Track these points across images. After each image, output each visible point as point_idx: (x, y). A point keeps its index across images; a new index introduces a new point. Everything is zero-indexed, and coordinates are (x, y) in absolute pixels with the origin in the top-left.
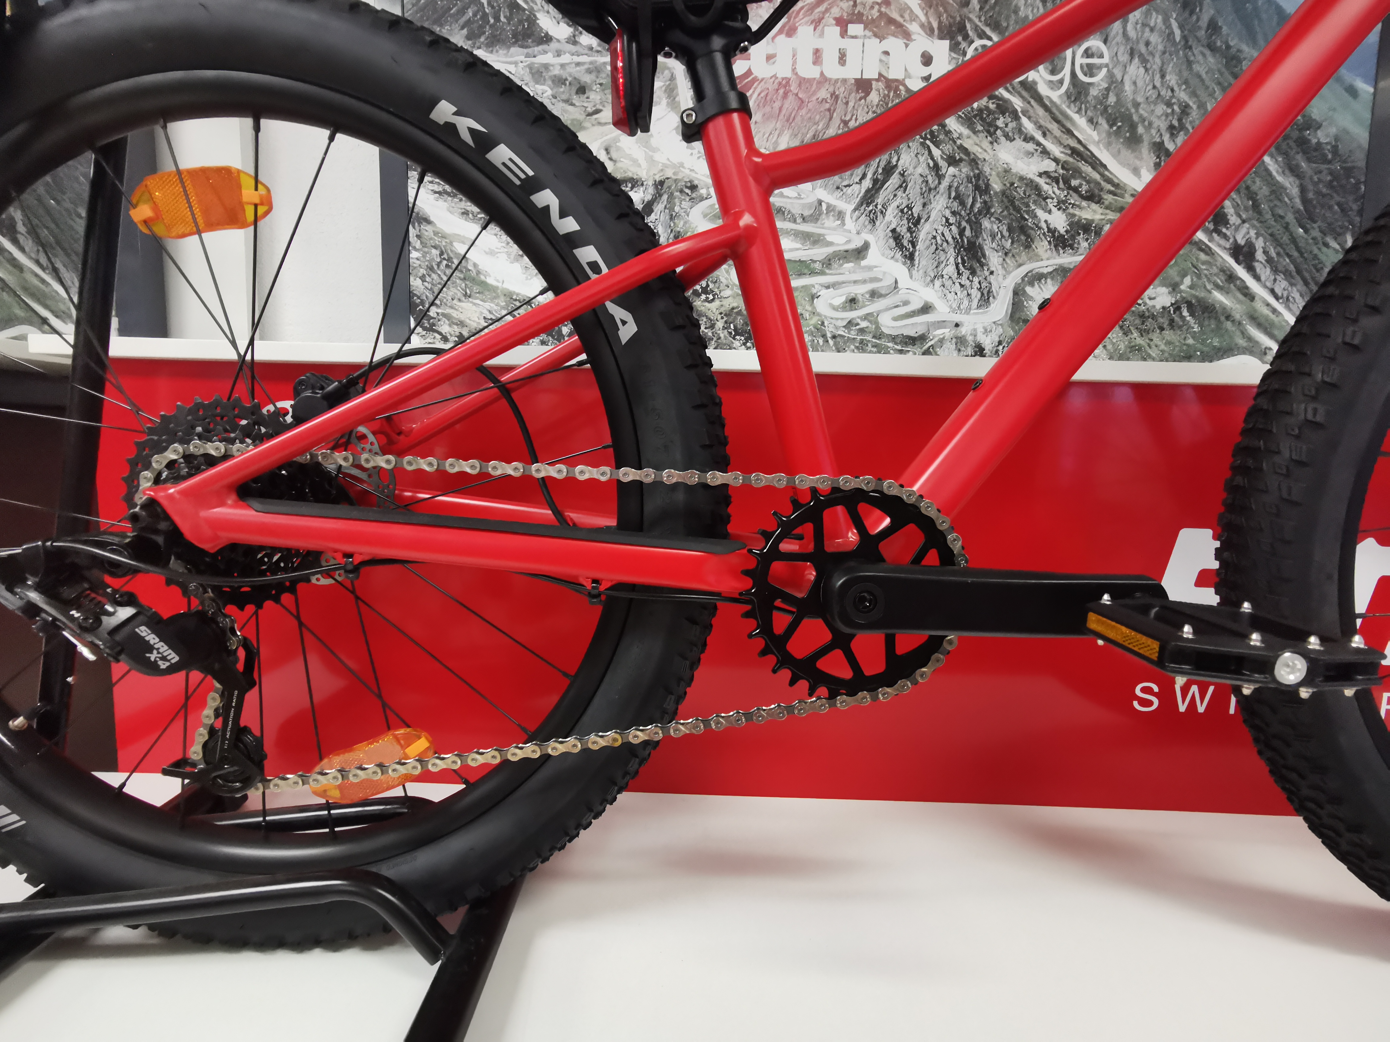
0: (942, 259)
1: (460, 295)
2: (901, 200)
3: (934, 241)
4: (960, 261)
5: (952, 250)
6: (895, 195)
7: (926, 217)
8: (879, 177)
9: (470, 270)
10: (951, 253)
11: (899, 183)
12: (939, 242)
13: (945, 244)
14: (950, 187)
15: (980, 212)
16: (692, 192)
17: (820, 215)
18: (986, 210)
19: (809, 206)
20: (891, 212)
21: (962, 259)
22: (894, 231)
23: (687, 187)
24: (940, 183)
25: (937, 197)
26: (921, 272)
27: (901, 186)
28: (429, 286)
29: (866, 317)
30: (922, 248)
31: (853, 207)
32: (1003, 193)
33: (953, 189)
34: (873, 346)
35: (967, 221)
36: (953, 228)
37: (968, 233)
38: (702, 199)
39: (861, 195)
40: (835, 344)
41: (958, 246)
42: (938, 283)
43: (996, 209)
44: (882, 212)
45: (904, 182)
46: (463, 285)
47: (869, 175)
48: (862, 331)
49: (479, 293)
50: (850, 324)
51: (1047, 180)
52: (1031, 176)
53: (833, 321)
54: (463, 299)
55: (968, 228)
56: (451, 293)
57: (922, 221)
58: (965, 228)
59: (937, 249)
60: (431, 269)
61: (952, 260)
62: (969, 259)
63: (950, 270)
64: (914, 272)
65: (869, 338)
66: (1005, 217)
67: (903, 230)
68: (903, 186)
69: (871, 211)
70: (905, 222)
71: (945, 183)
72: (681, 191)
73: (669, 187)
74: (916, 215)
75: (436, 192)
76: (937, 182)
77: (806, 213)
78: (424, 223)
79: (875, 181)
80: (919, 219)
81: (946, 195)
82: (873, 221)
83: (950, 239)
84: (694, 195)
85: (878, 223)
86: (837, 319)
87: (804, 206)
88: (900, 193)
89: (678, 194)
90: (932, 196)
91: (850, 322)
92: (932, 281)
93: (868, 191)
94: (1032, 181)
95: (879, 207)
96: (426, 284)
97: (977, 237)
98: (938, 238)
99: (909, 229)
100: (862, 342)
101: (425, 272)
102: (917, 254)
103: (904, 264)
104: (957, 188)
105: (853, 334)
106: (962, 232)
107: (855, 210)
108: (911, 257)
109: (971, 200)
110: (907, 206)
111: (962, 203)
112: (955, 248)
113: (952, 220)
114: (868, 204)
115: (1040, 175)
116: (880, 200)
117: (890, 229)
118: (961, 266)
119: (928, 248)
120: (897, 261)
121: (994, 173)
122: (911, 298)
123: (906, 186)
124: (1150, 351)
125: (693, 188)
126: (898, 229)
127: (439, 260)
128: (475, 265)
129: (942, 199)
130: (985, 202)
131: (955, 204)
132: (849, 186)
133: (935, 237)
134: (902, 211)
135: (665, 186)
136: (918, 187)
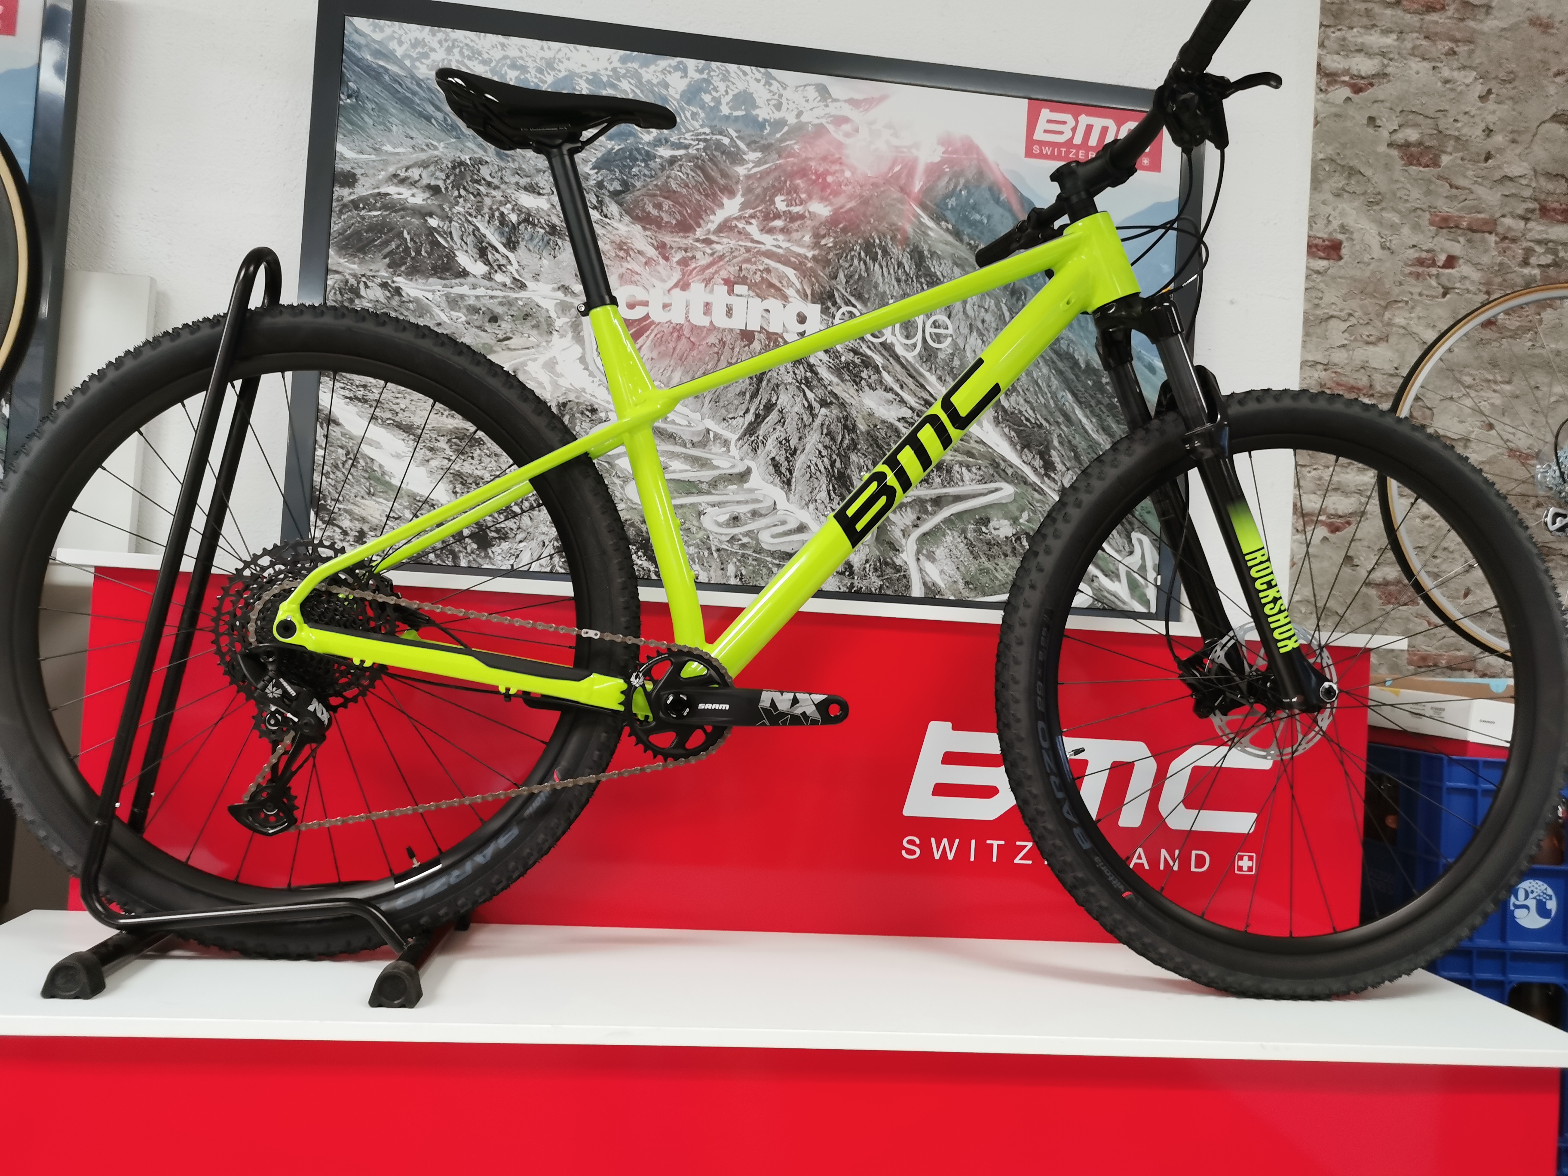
0: (816, 485)
1: (363, 493)
2: (780, 433)
3: (808, 470)
4: (831, 488)
5: (824, 478)
6: (774, 429)
7: (802, 448)
8: (761, 412)
9: (375, 471)
10: (824, 481)
11: (778, 418)
12: (813, 471)
13: (818, 473)
14: (822, 425)
15: (848, 447)
16: (592, 414)
17: (707, 442)
18: (854, 446)
19: (698, 433)
20: (771, 443)
21: (833, 486)
22: (773, 459)
23: (587, 410)
24: (813, 421)
25: (811, 433)
26: (797, 496)
27: (780, 421)
28: (333, 483)
29: (747, 534)
30: (798, 476)
31: (737, 437)
32: (868, 433)
33: (825, 427)
34: (753, 560)
35: (838, 455)
36: (825, 459)
37: (838, 464)
38: (601, 421)
39: (745, 427)
40: (719, 556)
41: (830, 475)
42: (812, 506)
43: (862, 445)
44: (763, 443)
45: (783, 418)
46: (368, 484)
47: (752, 411)
48: (744, 546)
49: (382, 492)
50: (733, 539)
51: (905, 425)
52: (891, 420)
53: (718, 536)
54: (366, 496)
55: (838, 460)
56: (354, 491)
57: (798, 452)
58: (835, 460)
59: (811, 477)
60: (336, 467)
61: (824, 487)
62: (839, 486)
63: (823, 495)
64: (791, 496)
65: (750, 552)
66: (870, 453)
67: (781, 459)
68: (782, 421)
69: (753, 442)
70: (783, 452)
71: (818, 422)
72: (582, 413)
73: (571, 409)
74: (793, 447)
75: (346, 398)
76: (811, 420)
77: (695, 440)
78: (333, 424)
79: (757, 416)
80: (796, 450)
81: (819, 431)
82: (755, 450)
83: (822, 469)
84: (594, 417)
85: (759, 452)
86: (721, 534)
87: (694, 433)
88: (779, 427)
89: (578, 415)
90: (806, 432)
91: (733, 537)
92: (807, 504)
93: (751, 424)
94: (892, 425)
95: (761, 438)
96: (330, 480)
97: (846, 469)
98: (812, 467)
99: (787, 458)
100: (743, 555)
101: (329, 470)
102: (793, 480)
103: (783, 488)
104: (829, 426)
105: (735, 548)
106: (833, 463)
107: (739, 439)
108: (788, 483)
109: (840, 437)
110: (785, 439)
111: (833, 439)
112: (827, 477)
113: (824, 453)
114: (751, 435)
115: (899, 420)
116: (761, 432)
117: (770, 457)
118: (832, 492)
119: (803, 475)
120: (776, 485)
121: (859, 416)
122: (788, 519)
123: (784, 422)
124: (996, 574)
125: (594, 411)
126: (777, 458)
127: (344, 459)
128: (381, 466)
129: (815, 435)
130: (853, 439)
131: (827, 439)
132: (734, 418)
133: (809, 467)
134: (781, 443)
135: (568, 407)
136: (794, 423)
